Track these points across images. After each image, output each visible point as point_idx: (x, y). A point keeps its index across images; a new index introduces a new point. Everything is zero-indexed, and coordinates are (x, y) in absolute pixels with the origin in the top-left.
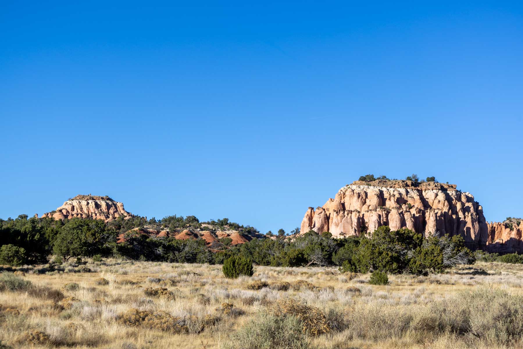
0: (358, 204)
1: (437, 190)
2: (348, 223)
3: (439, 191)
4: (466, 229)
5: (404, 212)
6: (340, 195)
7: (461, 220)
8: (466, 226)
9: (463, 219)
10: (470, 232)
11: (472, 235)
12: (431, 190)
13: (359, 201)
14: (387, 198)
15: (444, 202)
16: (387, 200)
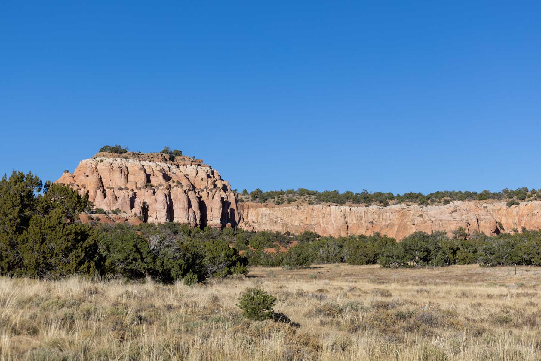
0: (121, 180)
1: (197, 166)
2: (126, 203)
3: (198, 167)
4: (230, 211)
5: (187, 191)
6: (92, 169)
7: (224, 200)
8: (230, 208)
9: (227, 200)
10: (234, 214)
11: (236, 218)
12: (190, 166)
13: (123, 176)
14: (150, 173)
15: (207, 179)
16: (152, 176)
